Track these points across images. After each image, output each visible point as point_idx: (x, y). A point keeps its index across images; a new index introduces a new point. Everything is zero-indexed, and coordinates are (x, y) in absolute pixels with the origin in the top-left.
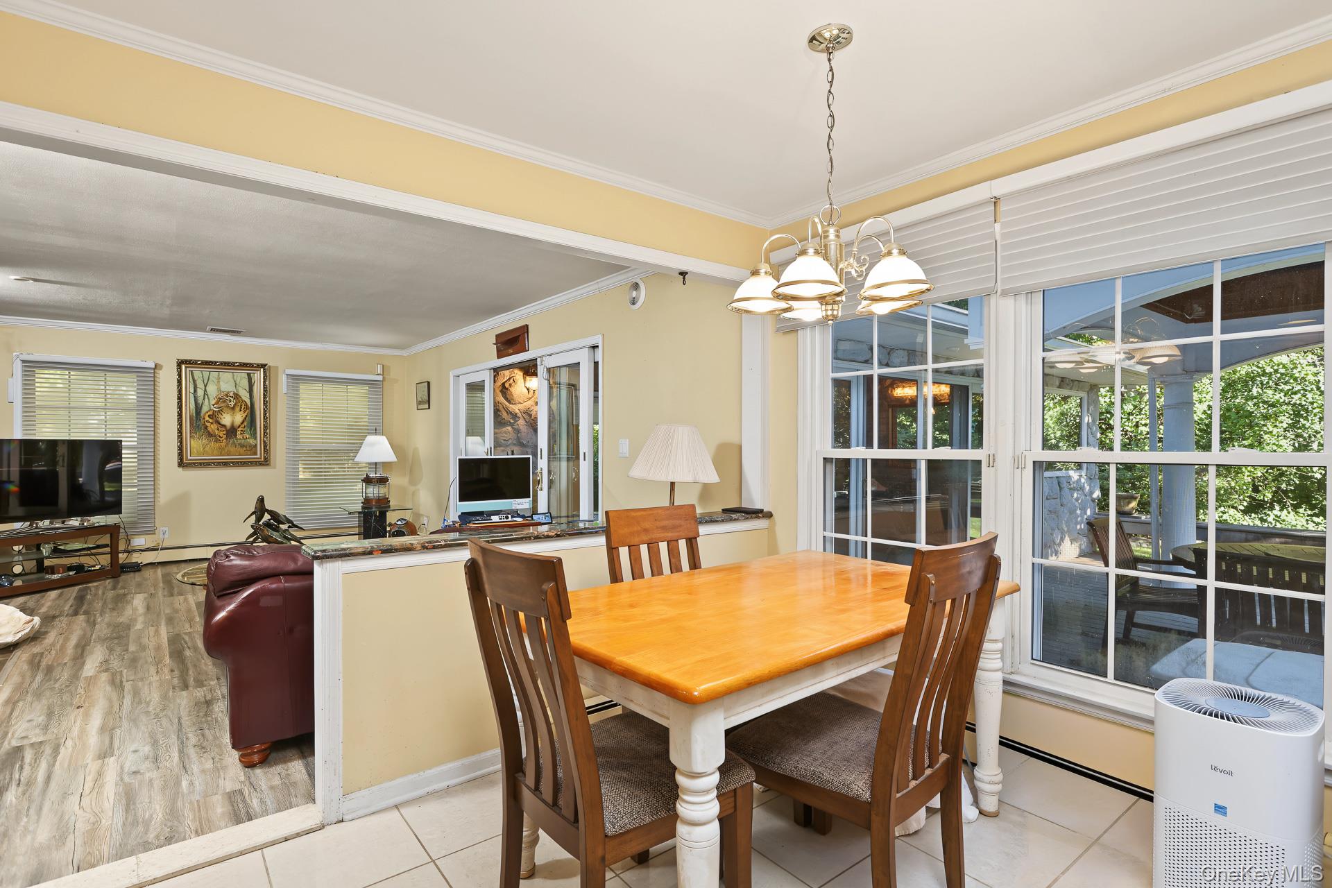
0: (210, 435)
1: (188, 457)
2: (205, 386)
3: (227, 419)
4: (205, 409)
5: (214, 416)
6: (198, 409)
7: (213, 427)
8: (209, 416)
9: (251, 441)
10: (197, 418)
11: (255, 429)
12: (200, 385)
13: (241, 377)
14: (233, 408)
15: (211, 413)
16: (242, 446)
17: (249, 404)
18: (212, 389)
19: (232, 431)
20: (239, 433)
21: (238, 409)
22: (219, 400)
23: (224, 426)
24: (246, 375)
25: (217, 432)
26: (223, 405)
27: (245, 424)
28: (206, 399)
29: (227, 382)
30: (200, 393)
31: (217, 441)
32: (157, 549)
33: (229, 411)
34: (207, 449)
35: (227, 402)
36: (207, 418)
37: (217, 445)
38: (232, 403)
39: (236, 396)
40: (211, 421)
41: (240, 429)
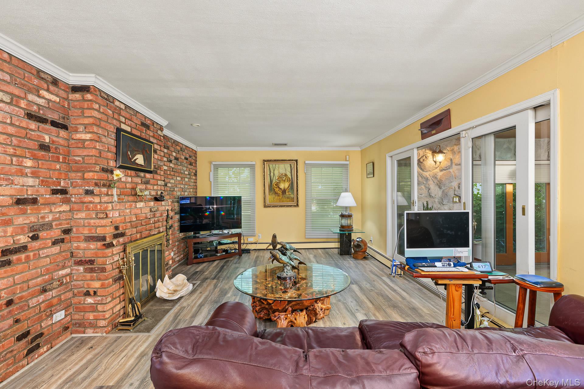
0: (276, 193)
1: (268, 202)
2: (274, 171)
3: (282, 186)
4: (274, 181)
5: (277, 184)
6: (271, 181)
7: (277, 190)
8: (275, 185)
9: (292, 196)
10: (271, 185)
11: (293, 190)
12: (272, 171)
13: (288, 166)
14: (284, 181)
15: (276, 183)
16: (288, 198)
17: (291, 178)
18: (276, 172)
19: (284, 192)
20: (287, 192)
21: (286, 181)
22: (279, 177)
23: (281, 189)
24: (289, 165)
25: (278, 192)
26: (281, 179)
27: (289, 187)
28: (274, 177)
29: (283, 169)
30: (272, 174)
31: (279, 196)
32: (257, 243)
33: (283, 182)
34: (275, 199)
35: (282, 177)
36: (275, 186)
37: (279, 198)
38: (284, 178)
39: (286, 175)
40: (276, 186)
41: (287, 190)
